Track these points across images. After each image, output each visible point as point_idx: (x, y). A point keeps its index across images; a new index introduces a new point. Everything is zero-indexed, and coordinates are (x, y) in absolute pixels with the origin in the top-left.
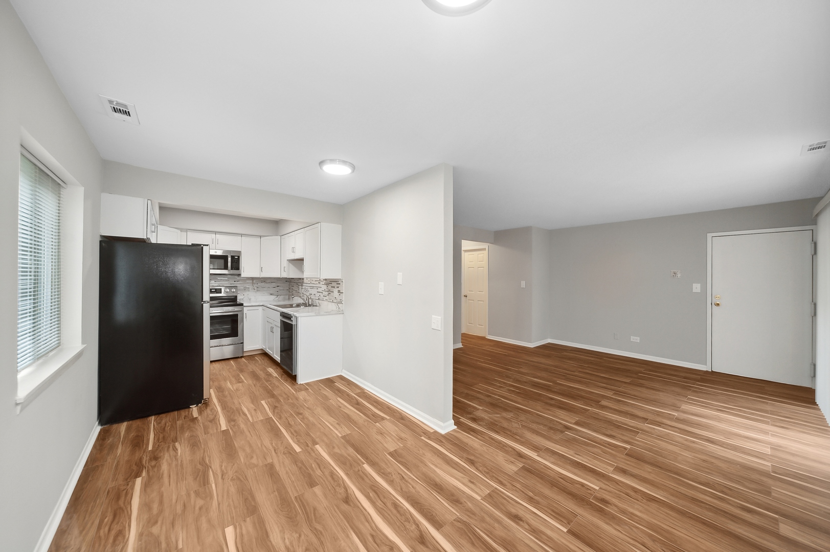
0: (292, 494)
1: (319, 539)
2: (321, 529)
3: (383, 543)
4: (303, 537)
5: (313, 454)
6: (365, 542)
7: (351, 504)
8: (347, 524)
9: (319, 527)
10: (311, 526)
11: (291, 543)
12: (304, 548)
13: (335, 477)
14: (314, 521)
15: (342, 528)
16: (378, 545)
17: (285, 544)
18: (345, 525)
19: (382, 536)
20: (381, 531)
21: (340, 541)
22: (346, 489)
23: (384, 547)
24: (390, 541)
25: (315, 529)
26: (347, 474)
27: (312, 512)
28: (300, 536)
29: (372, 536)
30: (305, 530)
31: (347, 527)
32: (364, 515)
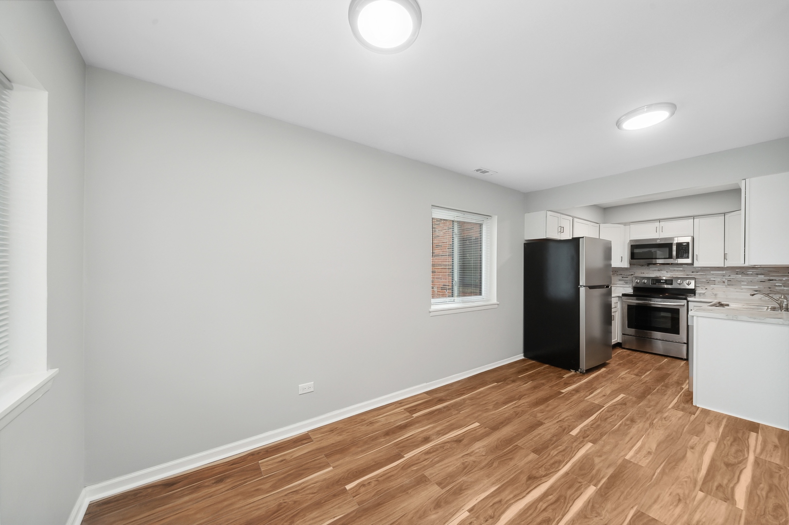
0: (519, 443)
1: (485, 466)
2: (494, 466)
3: (495, 510)
4: (484, 457)
5: (575, 444)
6: (492, 496)
7: (528, 483)
8: (505, 482)
9: (495, 464)
10: (495, 460)
11: (477, 453)
12: (475, 460)
13: (557, 465)
14: (499, 460)
15: (500, 478)
16: (491, 506)
17: (475, 450)
18: (504, 480)
19: (502, 510)
20: (507, 508)
21: (487, 479)
22: (547, 475)
23: (491, 511)
24: (500, 516)
25: (493, 463)
26: (567, 474)
27: (508, 458)
28: (484, 456)
29: (500, 501)
30: (490, 458)
31: (502, 482)
32: (521, 493)
